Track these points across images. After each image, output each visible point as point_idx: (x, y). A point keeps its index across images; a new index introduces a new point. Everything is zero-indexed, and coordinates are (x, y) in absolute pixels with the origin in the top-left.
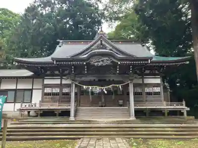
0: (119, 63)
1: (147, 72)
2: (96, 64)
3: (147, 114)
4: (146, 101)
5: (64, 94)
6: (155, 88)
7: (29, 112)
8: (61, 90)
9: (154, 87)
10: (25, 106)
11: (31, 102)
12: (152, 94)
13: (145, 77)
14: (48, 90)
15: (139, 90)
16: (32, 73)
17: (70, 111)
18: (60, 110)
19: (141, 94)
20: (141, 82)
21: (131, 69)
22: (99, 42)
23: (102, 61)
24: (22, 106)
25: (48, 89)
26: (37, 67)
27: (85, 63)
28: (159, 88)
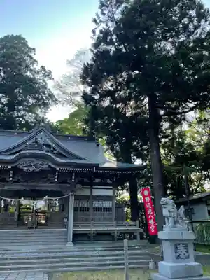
0: (58, 169)
1: (98, 180)
2: (26, 169)
3: (92, 238)
4: (92, 220)
6: (106, 202)
9: (104, 200)
12: (101, 211)
13: (94, 187)
15: (85, 204)
19: (88, 210)
20: (89, 194)
21: (73, 177)
22: (34, 140)
23: (35, 165)
27: (10, 167)
28: (111, 202)
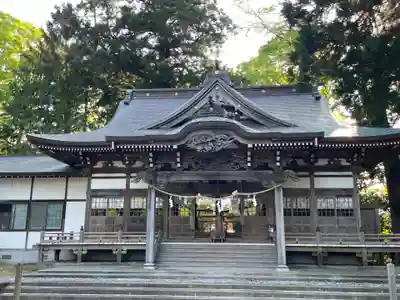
0: (250, 146)
1: (322, 162)
2: (199, 148)
3: (320, 260)
4: (318, 229)
5: (133, 212)
6: (342, 200)
7: (58, 252)
8: (127, 203)
9: (338, 196)
10: (51, 238)
11: (62, 229)
12: (333, 214)
13: (316, 173)
14: (99, 203)
15: (302, 204)
16: (65, 165)
17: (144, 251)
18: (125, 248)
19: (309, 214)
20: (308, 186)
21: (278, 158)
22: (205, 101)
23: (212, 141)
24: (42, 238)
25: (98, 200)
26: (77, 153)
27: (175, 147)
28: (351, 200)
